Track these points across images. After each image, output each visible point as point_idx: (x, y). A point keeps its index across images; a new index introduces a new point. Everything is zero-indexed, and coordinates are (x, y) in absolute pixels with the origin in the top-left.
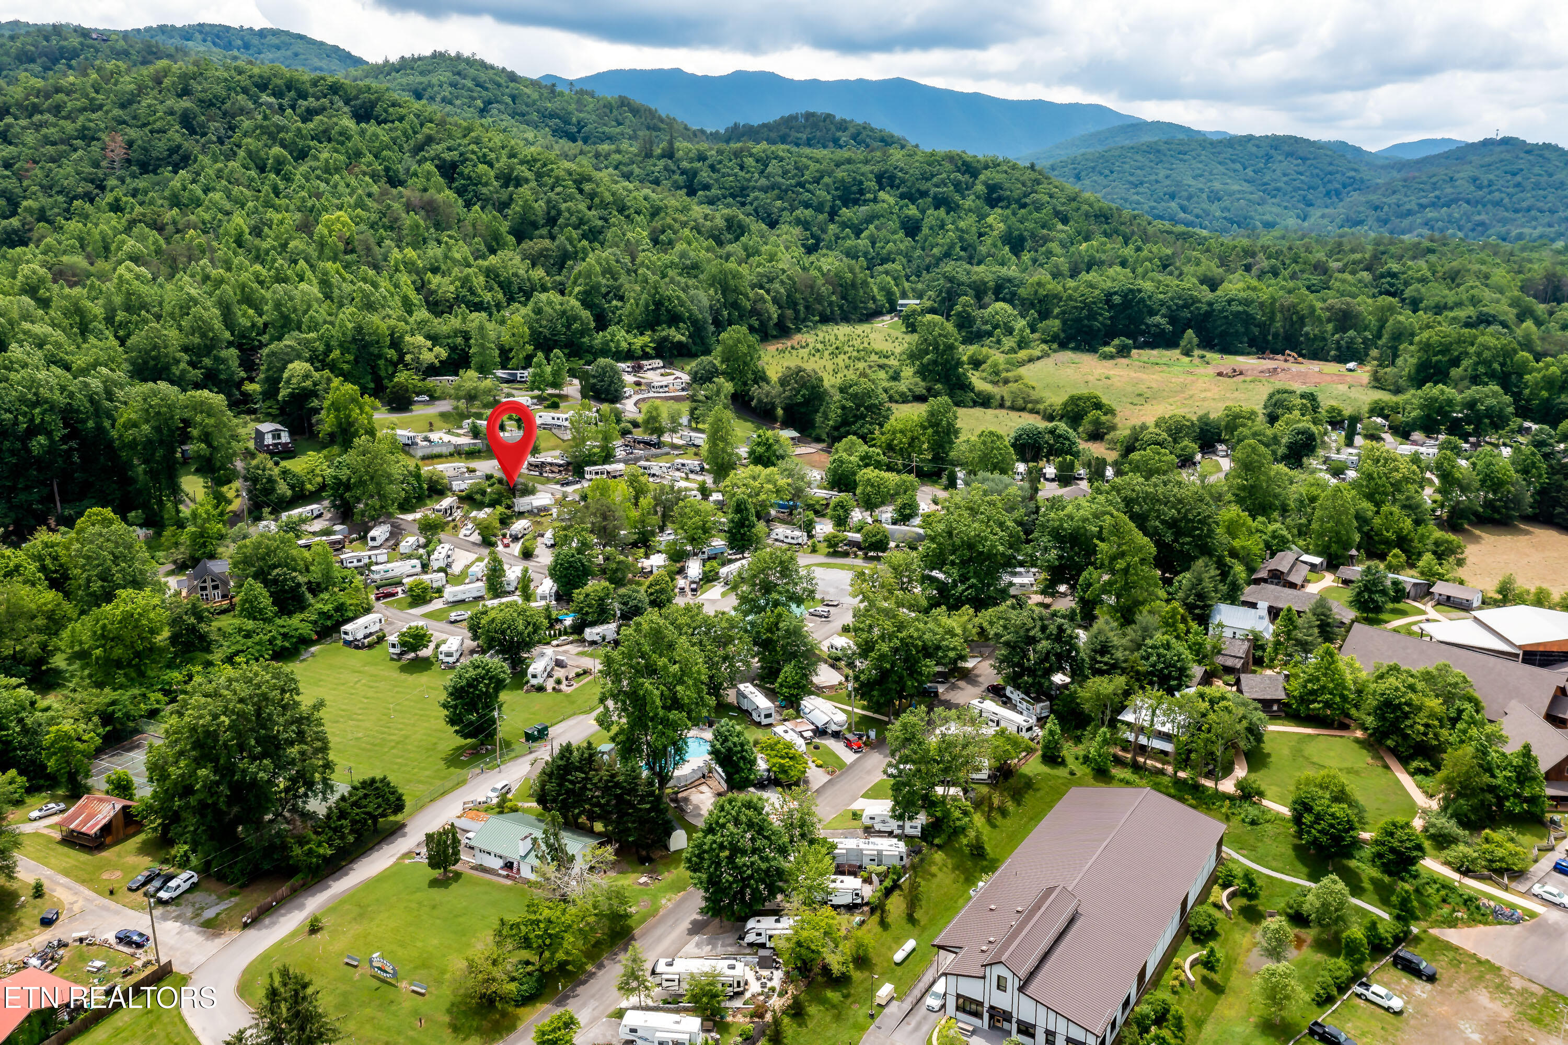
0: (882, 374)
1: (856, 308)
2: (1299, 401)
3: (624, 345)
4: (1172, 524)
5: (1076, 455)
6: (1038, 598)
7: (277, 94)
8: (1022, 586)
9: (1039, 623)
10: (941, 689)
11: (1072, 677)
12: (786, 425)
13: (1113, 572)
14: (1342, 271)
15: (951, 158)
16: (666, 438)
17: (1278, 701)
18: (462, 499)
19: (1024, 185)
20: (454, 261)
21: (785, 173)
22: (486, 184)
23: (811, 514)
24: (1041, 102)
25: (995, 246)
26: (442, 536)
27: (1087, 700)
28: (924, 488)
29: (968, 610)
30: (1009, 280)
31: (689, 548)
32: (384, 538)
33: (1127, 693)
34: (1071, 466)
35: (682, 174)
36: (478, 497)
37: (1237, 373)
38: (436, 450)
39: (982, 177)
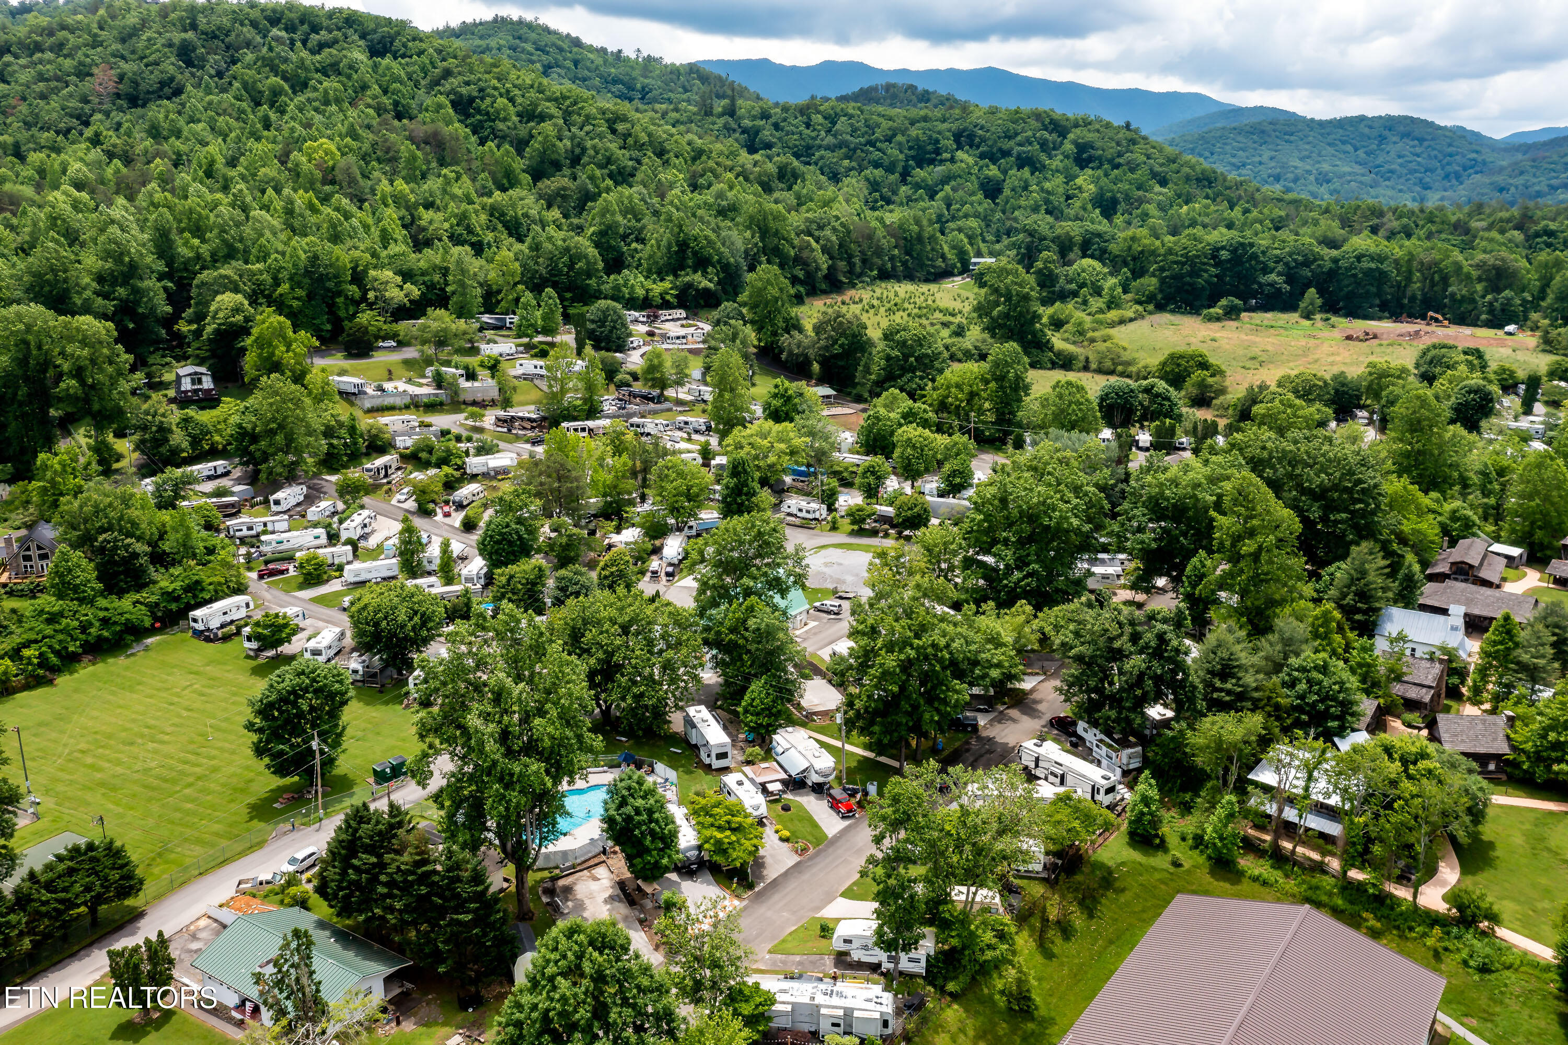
0: (945, 333)
1: (922, 265)
2: (1462, 357)
3: (640, 292)
4: (1320, 495)
5: (1179, 418)
6: (1127, 595)
7: (290, 28)
8: (1105, 577)
9: (1128, 630)
10: (982, 721)
11: (1178, 710)
12: (822, 381)
13: (1235, 558)
14: (1489, 228)
15: (1038, 116)
16: (670, 393)
17: (1497, 757)
18: (404, 458)
19: (1118, 144)
20: (453, 197)
21: (855, 130)
22: (505, 120)
23: (834, 483)
24: (1137, 90)
25: (1085, 209)
26: (366, 500)
27: (1201, 749)
28: (984, 456)
29: (1024, 607)
30: (1099, 235)
31: (671, 521)
32: (293, 502)
33: (1265, 742)
34: (1172, 432)
35: (743, 132)
36: (423, 455)
37: (1369, 336)
38: (388, 401)
39: (1071, 136)
